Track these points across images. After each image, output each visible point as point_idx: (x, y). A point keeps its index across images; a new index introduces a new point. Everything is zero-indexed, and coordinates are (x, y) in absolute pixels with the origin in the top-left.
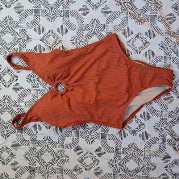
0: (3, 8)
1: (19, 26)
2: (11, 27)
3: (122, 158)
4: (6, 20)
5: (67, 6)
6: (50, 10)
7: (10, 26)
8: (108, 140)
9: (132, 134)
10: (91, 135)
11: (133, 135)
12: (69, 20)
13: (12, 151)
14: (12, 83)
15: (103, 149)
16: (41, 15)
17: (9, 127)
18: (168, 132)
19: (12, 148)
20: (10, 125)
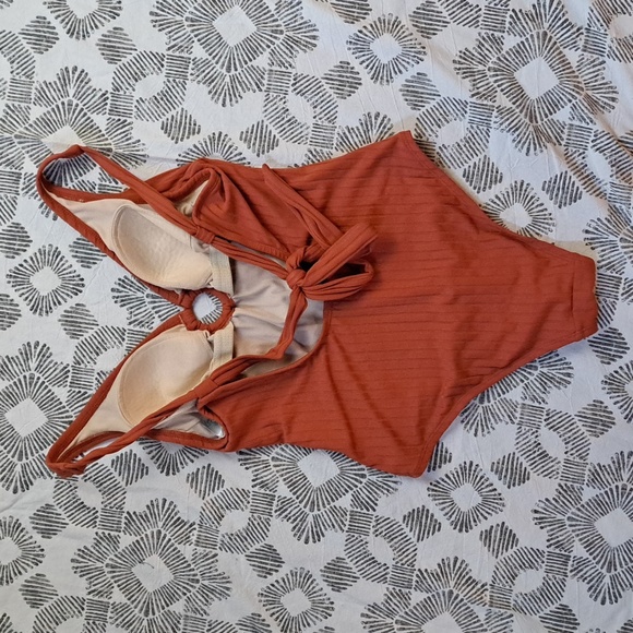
0: (57, 39)
1: (108, 107)
2: (79, 109)
3: (413, 603)
4: (64, 80)
5: (284, 56)
6: (223, 65)
7: (77, 105)
8: (372, 536)
9: (456, 525)
10: (316, 512)
11: (460, 530)
12: (288, 105)
13: (31, 537)
14: (59, 303)
15: (351, 565)
16: (190, 77)
17: (32, 453)
19: (34, 528)
20: (38, 448)
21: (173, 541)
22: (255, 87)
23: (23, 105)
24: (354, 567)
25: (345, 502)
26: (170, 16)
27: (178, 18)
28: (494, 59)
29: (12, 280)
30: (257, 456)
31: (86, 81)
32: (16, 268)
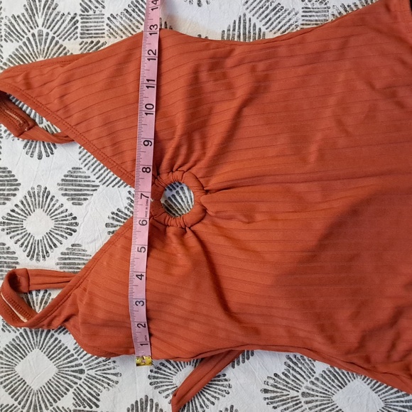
1: (79, 30)
2: (50, 38)
4: (32, 10)
7: (48, 34)
14: (55, 245)
17: (46, 406)
20: (51, 400)
29: (6, 227)
30: (285, 393)
31: (53, 6)
32: (9, 214)
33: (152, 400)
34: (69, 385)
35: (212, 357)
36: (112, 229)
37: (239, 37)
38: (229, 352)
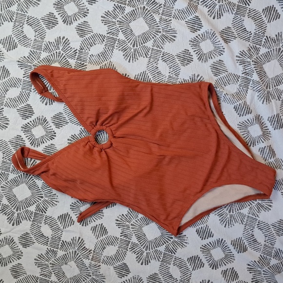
0: (58, 24)
1: (76, 56)
2: (63, 56)
4: (58, 42)
5: (160, 43)
6: (131, 44)
7: (63, 54)
8: (172, 265)
9: (211, 266)
10: (148, 251)
11: (213, 268)
12: (158, 66)
13: (18, 247)
14: (44, 142)
15: (161, 277)
16: (116, 47)
17: (23, 208)
18: (266, 279)
19: (20, 242)
20: (26, 206)
21: (81, 257)
22: (145, 55)
23: (38, 51)
24: (162, 278)
25: (162, 249)
26: (110, 19)
27: (114, 20)
28: (255, 57)
29: (23, 129)
30: (125, 222)
31: (68, 43)
32: (26, 124)
33: (69, 215)
34: (35, 202)
35: (100, 202)
36: (70, 142)
37: (141, 79)
38: (107, 202)
